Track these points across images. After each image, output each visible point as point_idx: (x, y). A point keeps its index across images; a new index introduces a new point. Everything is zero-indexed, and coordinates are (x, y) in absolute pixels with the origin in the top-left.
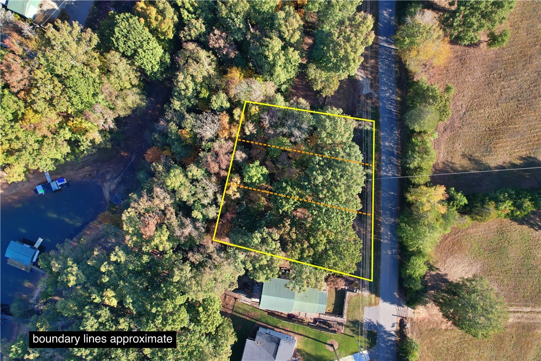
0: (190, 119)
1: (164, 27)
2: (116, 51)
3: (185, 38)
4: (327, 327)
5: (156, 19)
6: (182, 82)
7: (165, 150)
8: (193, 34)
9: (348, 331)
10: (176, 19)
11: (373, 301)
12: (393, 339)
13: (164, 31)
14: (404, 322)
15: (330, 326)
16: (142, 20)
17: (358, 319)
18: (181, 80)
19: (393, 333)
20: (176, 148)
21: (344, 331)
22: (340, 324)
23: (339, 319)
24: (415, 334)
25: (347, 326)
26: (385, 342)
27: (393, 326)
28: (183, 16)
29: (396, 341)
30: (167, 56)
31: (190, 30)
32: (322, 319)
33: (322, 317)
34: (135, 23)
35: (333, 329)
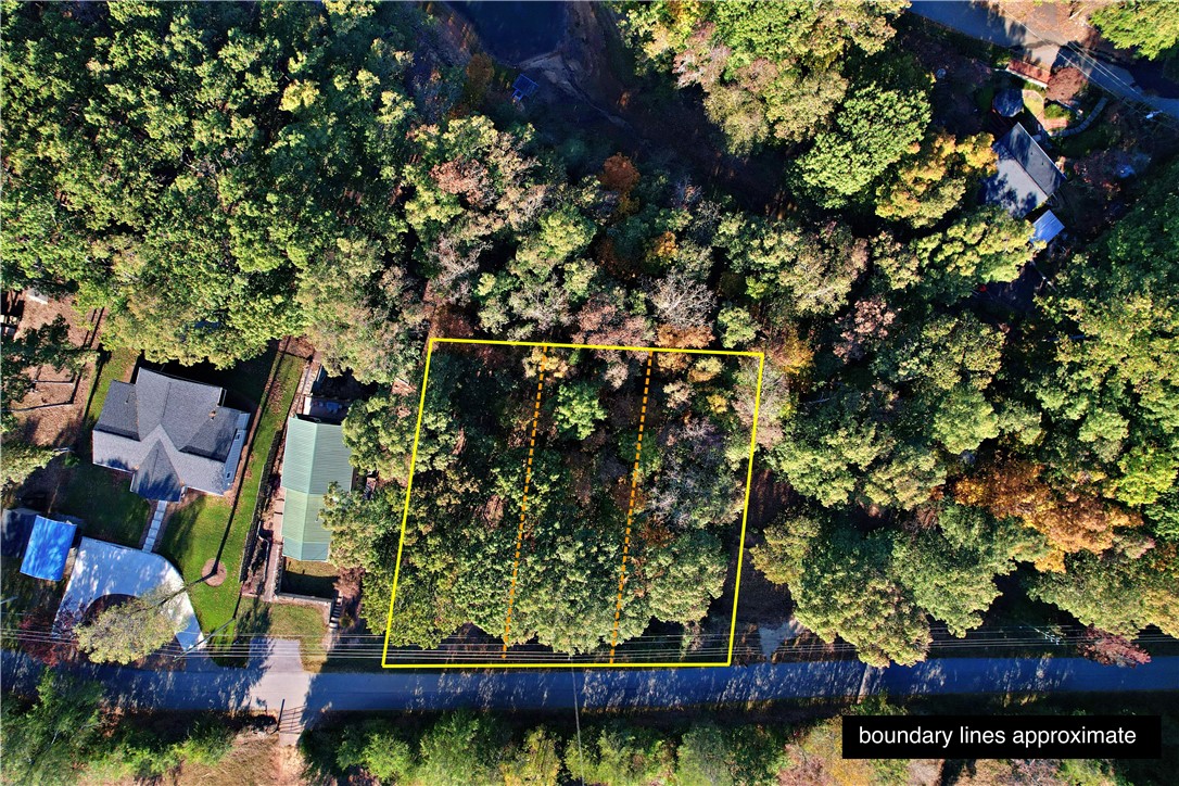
0: (698, 259)
1: (900, 199)
2: (847, 92)
3: (877, 243)
4: (253, 561)
5: (917, 181)
6: (780, 242)
7: (632, 199)
8: (884, 263)
9: (246, 606)
10: (918, 224)
11: (312, 658)
12: (232, 703)
13: (892, 197)
14: (269, 725)
15: (257, 565)
16: (915, 150)
17: (272, 627)
18: (783, 238)
19: (245, 703)
20: (636, 227)
21: (247, 598)
22: (261, 589)
23: (271, 585)
24: (243, 750)
25: (256, 602)
26: (225, 685)
27: (259, 702)
28: (925, 240)
29: (228, 710)
30: (838, 203)
31: (895, 255)
32: (270, 549)
33: (276, 550)
34: (908, 135)
35: (250, 573)
